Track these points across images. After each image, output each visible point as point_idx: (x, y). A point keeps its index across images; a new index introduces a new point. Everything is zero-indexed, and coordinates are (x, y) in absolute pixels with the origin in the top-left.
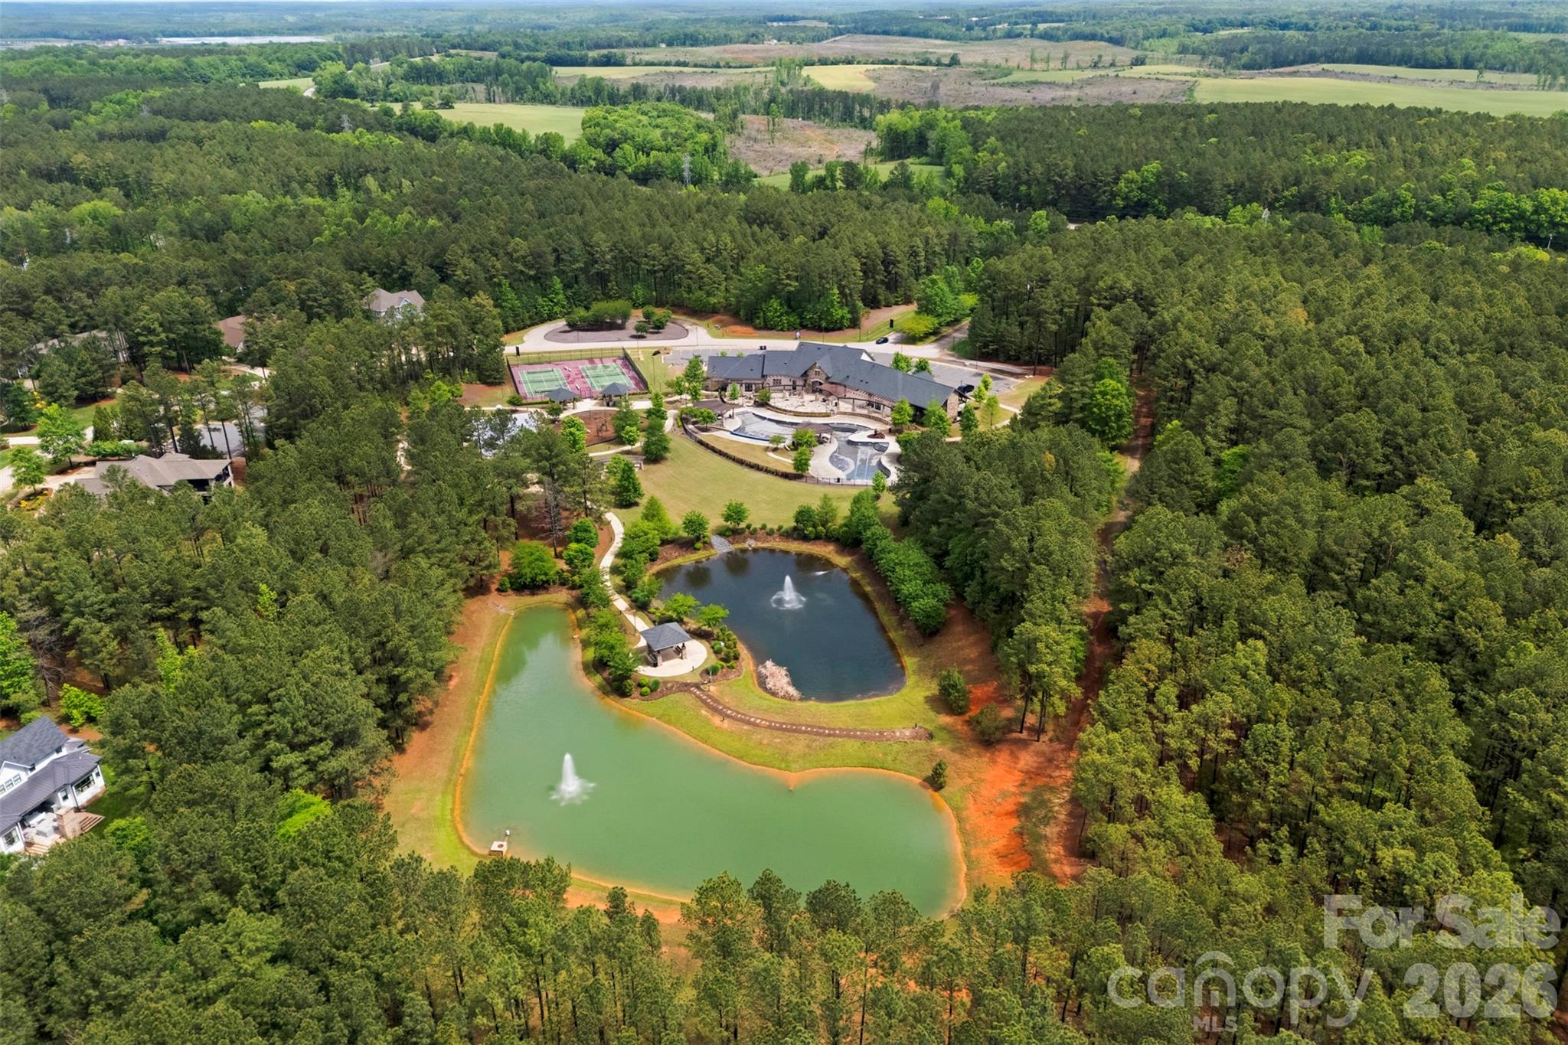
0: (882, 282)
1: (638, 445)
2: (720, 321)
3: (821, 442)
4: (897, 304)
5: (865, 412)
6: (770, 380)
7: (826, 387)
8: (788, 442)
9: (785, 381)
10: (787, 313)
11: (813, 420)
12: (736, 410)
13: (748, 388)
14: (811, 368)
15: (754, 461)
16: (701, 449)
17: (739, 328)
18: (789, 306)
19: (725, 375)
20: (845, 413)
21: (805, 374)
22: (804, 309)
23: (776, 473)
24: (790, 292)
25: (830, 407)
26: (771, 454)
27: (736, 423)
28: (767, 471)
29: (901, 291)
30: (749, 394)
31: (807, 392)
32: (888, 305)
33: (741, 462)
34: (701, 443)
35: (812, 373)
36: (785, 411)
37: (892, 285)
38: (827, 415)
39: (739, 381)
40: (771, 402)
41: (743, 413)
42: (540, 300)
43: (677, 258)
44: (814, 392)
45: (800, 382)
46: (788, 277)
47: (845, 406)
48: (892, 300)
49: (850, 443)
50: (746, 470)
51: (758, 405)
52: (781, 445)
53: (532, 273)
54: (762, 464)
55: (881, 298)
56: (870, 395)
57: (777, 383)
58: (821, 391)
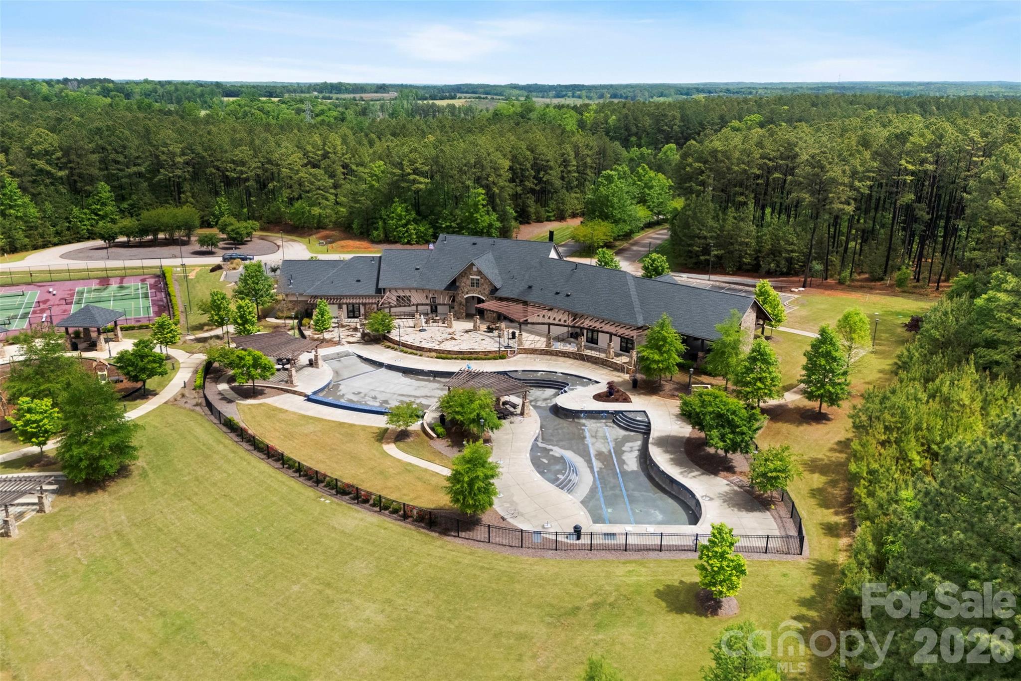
0: (532, 191)
1: (52, 446)
2: (325, 238)
3: (504, 413)
4: (548, 219)
5: (571, 348)
6: (391, 297)
7: (490, 305)
8: (430, 416)
9: (417, 298)
10: (415, 221)
11: (477, 366)
12: (323, 352)
13: (353, 313)
14: (464, 273)
15: (346, 474)
16: (227, 443)
17: (351, 243)
18: (418, 213)
19: (310, 291)
20: (533, 351)
21: (453, 286)
22: (439, 215)
23: (403, 513)
24: (417, 192)
25: (505, 341)
26: (391, 449)
27: (322, 376)
28: (381, 505)
29: (552, 205)
30: (354, 322)
31: (458, 318)
32: (539, 220)
33: (314, 478)
34: (231, 426)
35: (465, 284)
36: (419, 350)
37: (543, 194)
38: (500, 356)
39: (332, 299)
40: (394, 335)
41: (339, 357)
42: (76, 210)
43: (270, 162)
44: (469, 316)
45: (443, 299)
46: (416, 171)
47: (530, 340)
48: (544, 214)
49: (558, 411)
50: (327, 501)
51: (369, 339)
52: (415, 426)
53: (61, 173)
54: (370, 485)
55: (532, 210)
56: (575, 316)
57: (403, 301)
58: (481, 313)
